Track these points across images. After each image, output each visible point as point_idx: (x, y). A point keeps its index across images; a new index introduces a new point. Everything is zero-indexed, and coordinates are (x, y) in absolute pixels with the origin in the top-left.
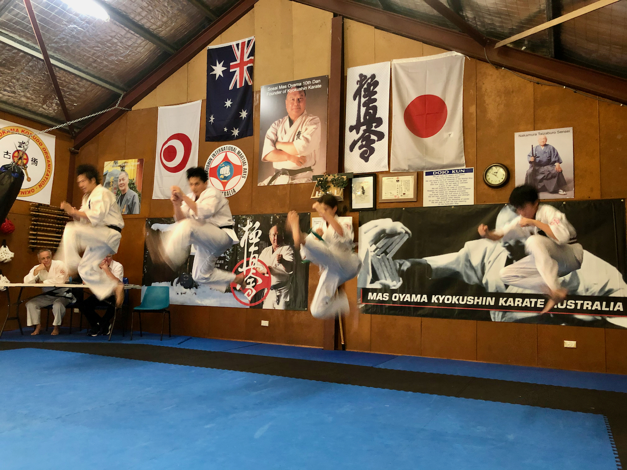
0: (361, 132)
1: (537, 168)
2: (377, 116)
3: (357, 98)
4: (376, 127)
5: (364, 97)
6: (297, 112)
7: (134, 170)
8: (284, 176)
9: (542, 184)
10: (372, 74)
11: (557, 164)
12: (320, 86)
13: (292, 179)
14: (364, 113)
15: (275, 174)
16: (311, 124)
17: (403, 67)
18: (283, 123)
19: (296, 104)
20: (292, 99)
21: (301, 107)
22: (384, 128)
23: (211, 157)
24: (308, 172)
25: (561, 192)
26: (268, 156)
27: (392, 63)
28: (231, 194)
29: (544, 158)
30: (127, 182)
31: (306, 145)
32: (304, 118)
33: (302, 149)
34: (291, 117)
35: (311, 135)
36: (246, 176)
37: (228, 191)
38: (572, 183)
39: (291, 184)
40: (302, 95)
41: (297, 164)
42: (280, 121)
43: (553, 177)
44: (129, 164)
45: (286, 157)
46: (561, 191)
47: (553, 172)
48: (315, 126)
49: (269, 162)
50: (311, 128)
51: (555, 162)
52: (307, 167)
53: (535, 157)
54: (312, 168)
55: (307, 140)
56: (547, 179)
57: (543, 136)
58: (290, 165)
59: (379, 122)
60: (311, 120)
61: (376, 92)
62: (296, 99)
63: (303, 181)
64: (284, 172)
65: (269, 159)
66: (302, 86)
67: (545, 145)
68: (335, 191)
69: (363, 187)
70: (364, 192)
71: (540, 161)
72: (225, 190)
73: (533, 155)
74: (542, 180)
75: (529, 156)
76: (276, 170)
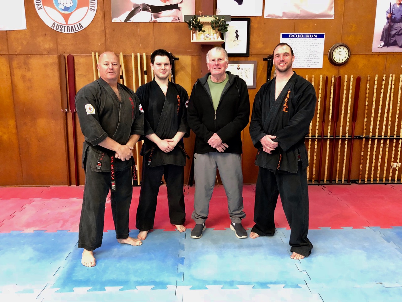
1: (392, 24)
8: (145, 12)
9: (394, 39)
13: (156, 17)
15: (133, 9)
24: (174, 10)
28: (77, 29)
29: (398, 16)
36: (96, 9)
37: (73, 26)
39: (155, 22)
52: (173, 3)
53: (392, 14)
54: (179, 6)
56: (398, 35)
63: (169, 20)
64: (145, 7)
67: (400, 4)
68: (215, 35)
69: (237, 31)
70: (237, 37)
71: (395, 18)
72: (68, 24)
73: (391, 12)
74: (395, 34)
75: (387, 12)
76: (135, 5)
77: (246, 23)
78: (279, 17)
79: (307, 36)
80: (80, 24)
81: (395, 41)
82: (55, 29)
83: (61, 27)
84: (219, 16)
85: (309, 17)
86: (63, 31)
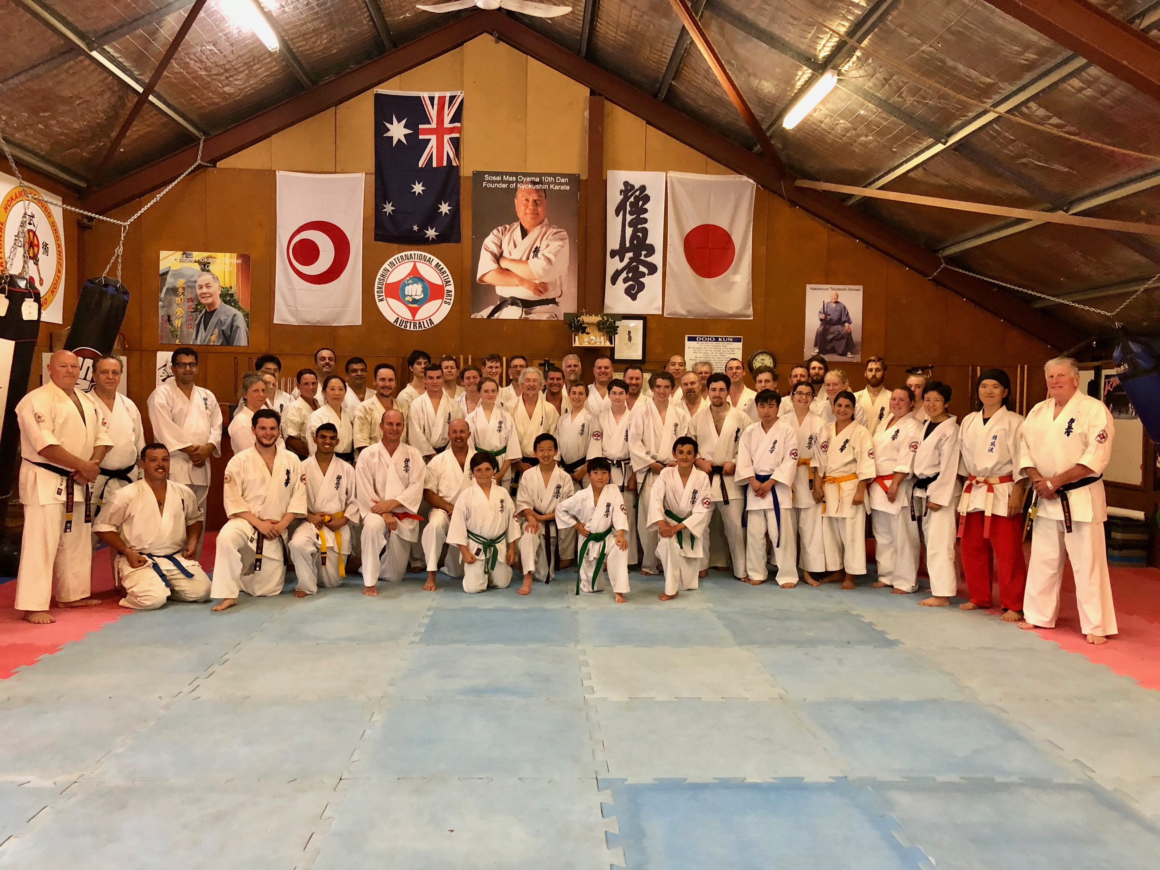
0: (626, 260)
1: (828, 327)
2: (647, 242)
3: (621, 214)
4: (646, 256)
5: (631, 214)
6: (532, 219)
7: (230, 272)
8: (514, 307)
9: (831, 345)
10: (643, 184)
11: (846, 324)
12: (568, 188)
13: (527, 313)
14: (630, 235)
15: (499, 303)
16: (555, 240)
17: (681, 182)
18: (511, 231)
19: (531, 207)
20: (524, 198)
21: (540, 213)
22: (656, 259)
23: (386, 265)
24: (551, 305)
25: (849, 355)
26: (486, 276)
27: (668, 175)
28: (426, 325)
29: (835, 316)
30: (216, 290)
31: (547, 268)
32: (544, 229)
33: (541, 272)
34: (523, 224)
35: (555, 255)
36: (452, 302)
37: (421, 322)
38: (860, 347)
39: (526, 319)
40: (540, 196)
41: (535, 293)
42: (506, 228)
43: (842, 338)
44: (218, 260)
45: (516, 281)
46: (849, 353)
47: (843, 332)
48: (560, 243)
49: (489, 285)
50: (555, 245)
51: (845, 322)
52: (550, 297)
53: (826, 315)
54: (557, 300)
55: (549, 260)
56: (837, 340)
57: (834, 292)
58: (524, 293)
59: (651, 250)
60: (556, 233)
61: (646, 211)
62: (531, 200)
63: (544, 317)
64: (514, 301)
65: (488, 280)
66: (541, 182)
67: (837, 302)
68: (602, 338)
69: (629, 332)
70: (630, 339)
71: (831, 319)
72: (416, 319)
73: (824, 312)
74: (831, 340)
75: (820, 312)
76: (501, 298)
77: (641, 322)
78: (683, 315)
79: (720, 339)
80: (430, 320)
81: (833, 348)
82: (398, 325)
83: (407, 322)
84: (607, 315)
85: (720, 317)
86: (408, 328)
